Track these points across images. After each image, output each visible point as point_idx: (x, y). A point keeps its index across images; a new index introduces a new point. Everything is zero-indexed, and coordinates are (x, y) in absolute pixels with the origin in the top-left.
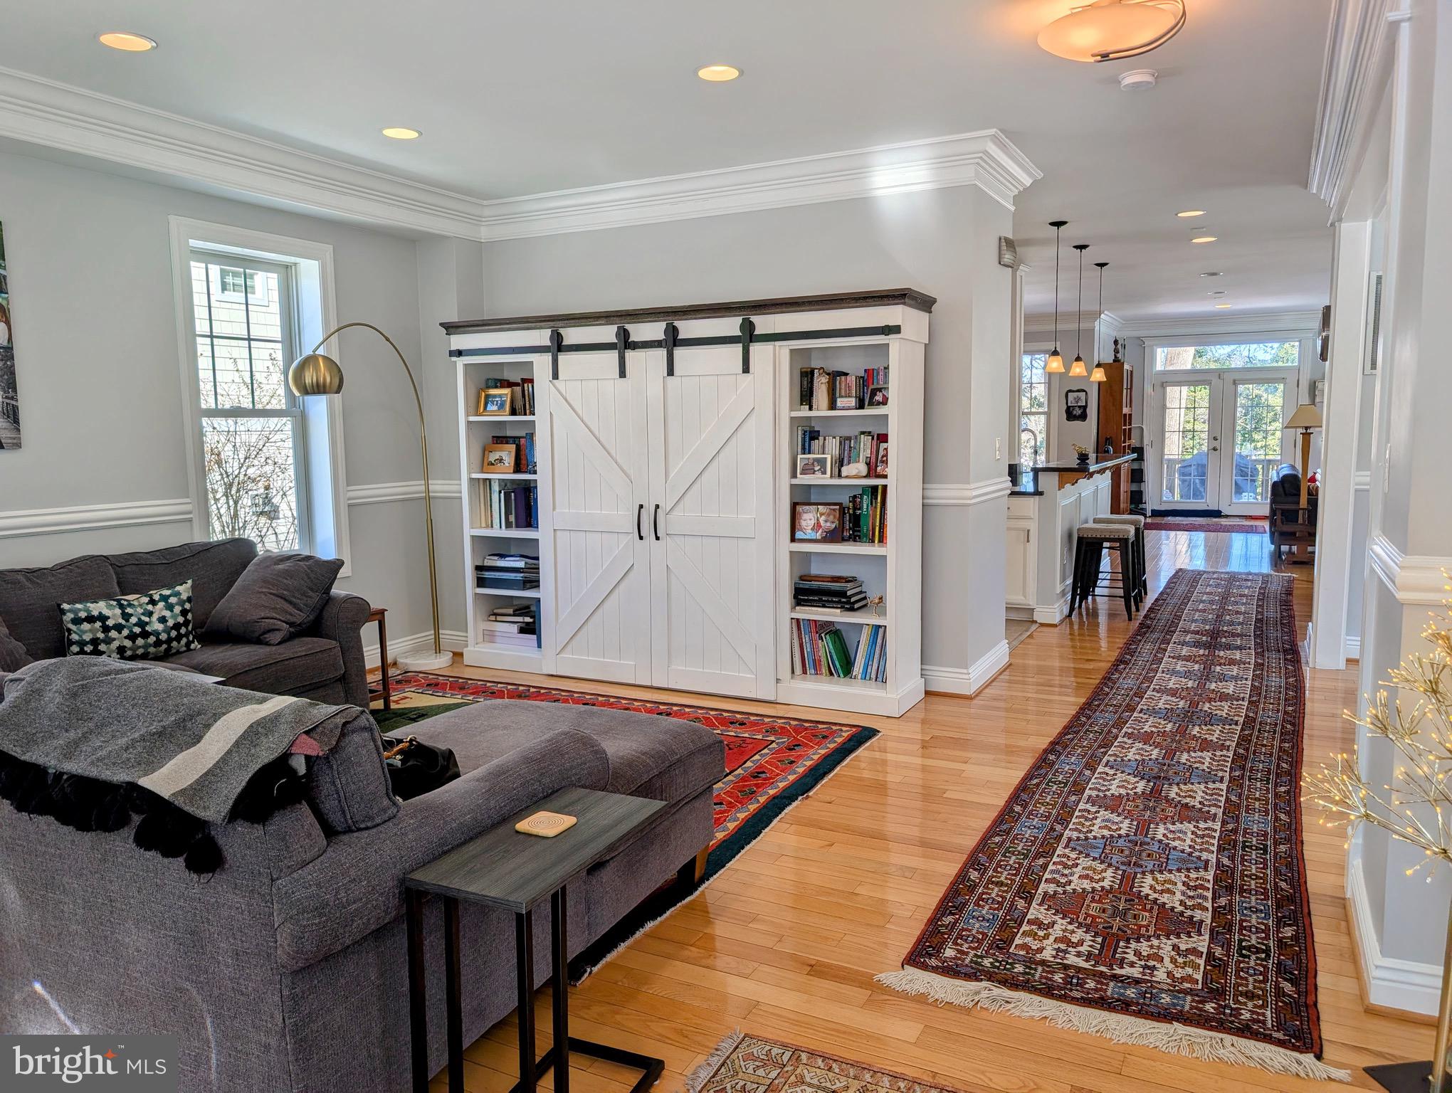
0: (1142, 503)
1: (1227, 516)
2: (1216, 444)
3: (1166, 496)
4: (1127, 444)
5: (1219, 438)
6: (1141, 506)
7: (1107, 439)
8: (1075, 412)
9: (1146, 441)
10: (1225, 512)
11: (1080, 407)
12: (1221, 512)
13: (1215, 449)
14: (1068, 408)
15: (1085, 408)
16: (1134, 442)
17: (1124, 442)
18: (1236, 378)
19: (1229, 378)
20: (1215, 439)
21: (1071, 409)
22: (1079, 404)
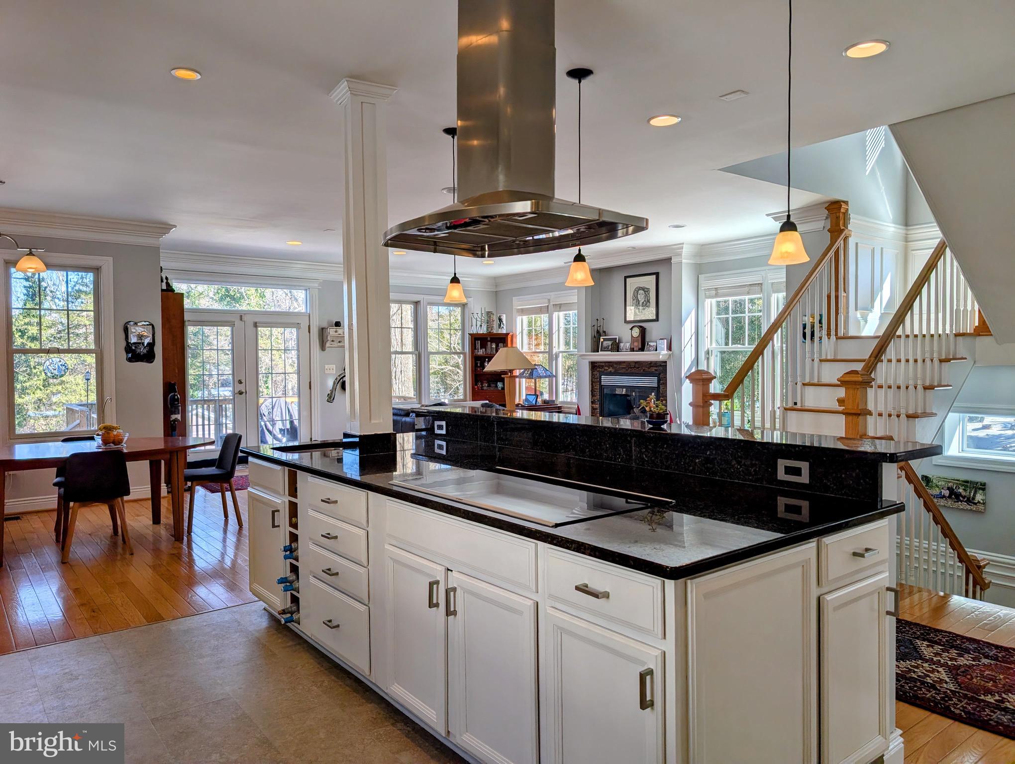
2: (241, 387)
5: (243, 381)
7: (172, 385)
8: (137, 351)
11: (146, 344)
13: (240, 393)
14: (129, 345)
15: (151, 345)
18: (256, 320)
19: (249, 320)
20: (240, 382)
21: (132, 346)
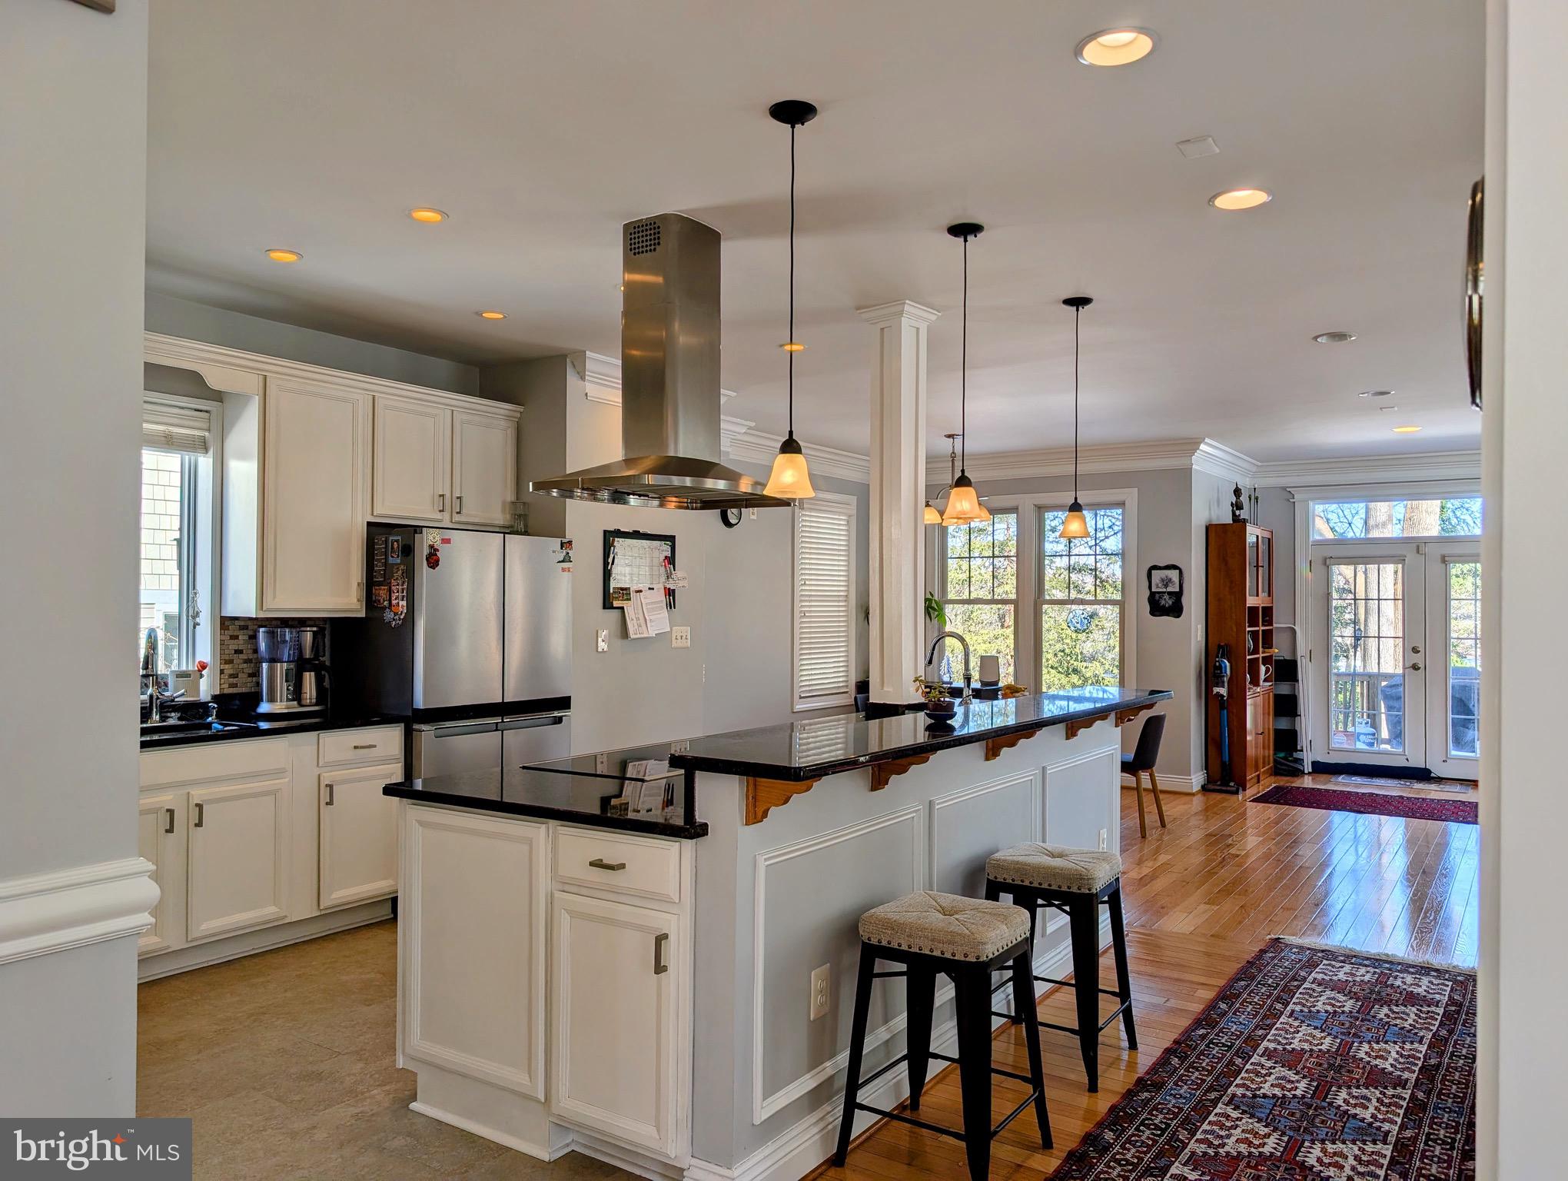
0: (1297, 750)
1: (1439, 780)
2: (1418, 659)
3: (1339, 741)
4: (1261, 655)
5: (1421, 649)
6: (1296, 755)
7: (1220, 646)
8: (1163, 602)
9: (1299, 653)
10: (1438, 770)
11: (1170, 593)
12: (1429, 772)
13: (1415, 667)
14: (1152, 595)
15: (1178, 596)
16: (1279, 651)
17: (1256, 651)
19: (1431, 552)
20: (1415, 650)
21: (1157, 596)
22: (1170, 589)
